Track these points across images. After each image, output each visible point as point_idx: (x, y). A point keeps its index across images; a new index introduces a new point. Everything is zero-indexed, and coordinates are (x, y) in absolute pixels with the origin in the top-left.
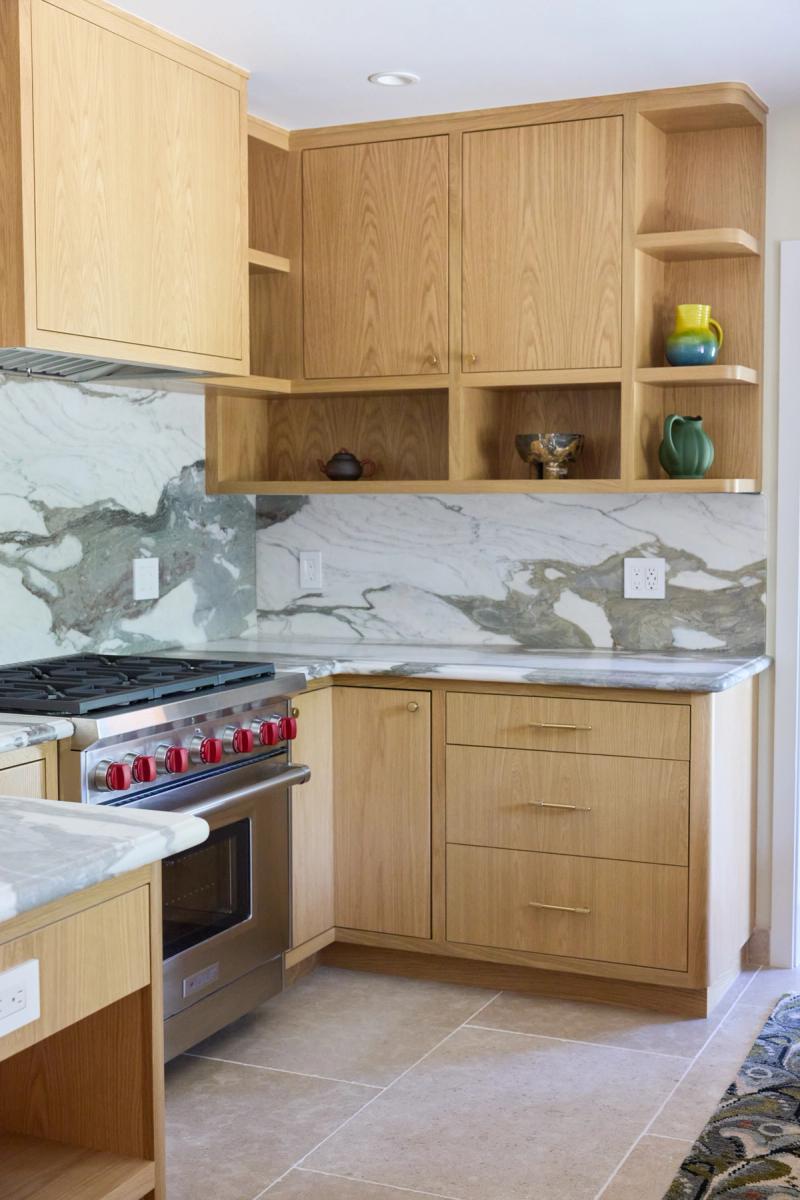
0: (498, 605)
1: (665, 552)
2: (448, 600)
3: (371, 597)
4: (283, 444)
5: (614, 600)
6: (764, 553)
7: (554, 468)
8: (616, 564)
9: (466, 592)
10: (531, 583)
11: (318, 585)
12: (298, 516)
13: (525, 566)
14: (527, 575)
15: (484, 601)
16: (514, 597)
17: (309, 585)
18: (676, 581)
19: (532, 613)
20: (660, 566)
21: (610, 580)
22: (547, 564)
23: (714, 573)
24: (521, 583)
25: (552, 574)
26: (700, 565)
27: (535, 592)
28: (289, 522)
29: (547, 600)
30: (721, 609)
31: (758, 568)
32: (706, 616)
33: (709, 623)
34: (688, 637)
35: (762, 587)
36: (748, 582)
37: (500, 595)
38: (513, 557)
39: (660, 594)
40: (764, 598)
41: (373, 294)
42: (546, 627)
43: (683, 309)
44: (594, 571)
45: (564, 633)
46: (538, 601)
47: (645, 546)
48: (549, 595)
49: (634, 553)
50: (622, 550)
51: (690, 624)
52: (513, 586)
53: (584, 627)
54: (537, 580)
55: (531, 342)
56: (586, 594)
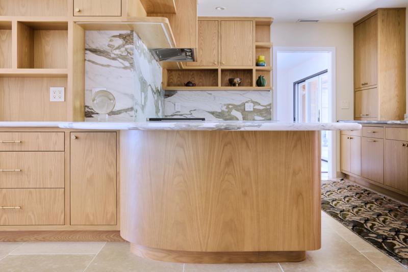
0: (219, 113)
1: (253, 102)
2: (209, 112)
3: (191, 112)
4: (171, 80)
5: (243, 111)
6: (271, 102)
7: (237, 85)
8: (244, 104)
9: (213, 111)
10: (226, 108)
11: (179, 110)
12: (174, 96)
13: (225, 105)
14: (226, 107)
15: (216, 112)
16: (223, 111)
17: (177, 110)
18: (255, 107)
19: (227, 114)
20: (252, 104)
21: (242, 108)
22: (230, 105)
23: (262, 106)
24: (224, 108)
25: (230, 106)
26: (259, 104)
27: (227, 110)
28: (172, 97)
29: (229, 112)
30: (263, 112)
31: (270, 105)
32: (261, 114)
33: (261, 115)
34: (257, 118)
35: (271, 108)
36: (268, 107)
37: (220, 111)
38: (223, 103)
39: (252, 110)
40: (271, 110)
41: (202, 50)
42: (229, 117)
43: (261, 56)
44: (239, 106)
45: (233, 118)
46: (227, 112)
47: (249, 101)
48: (230, 111)
49: (247, 102)
50: (244, 102)
51: (257, 115)
52: (222, 109)
53: (237, 116)
54: (228, 108)
55: (235, 61)
56: (237, 110)
